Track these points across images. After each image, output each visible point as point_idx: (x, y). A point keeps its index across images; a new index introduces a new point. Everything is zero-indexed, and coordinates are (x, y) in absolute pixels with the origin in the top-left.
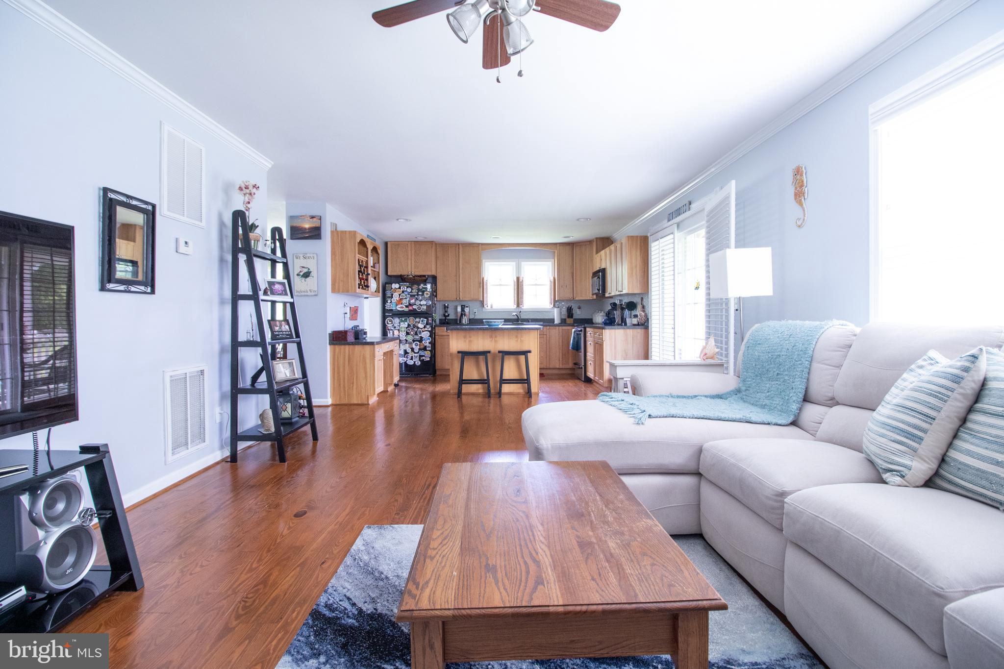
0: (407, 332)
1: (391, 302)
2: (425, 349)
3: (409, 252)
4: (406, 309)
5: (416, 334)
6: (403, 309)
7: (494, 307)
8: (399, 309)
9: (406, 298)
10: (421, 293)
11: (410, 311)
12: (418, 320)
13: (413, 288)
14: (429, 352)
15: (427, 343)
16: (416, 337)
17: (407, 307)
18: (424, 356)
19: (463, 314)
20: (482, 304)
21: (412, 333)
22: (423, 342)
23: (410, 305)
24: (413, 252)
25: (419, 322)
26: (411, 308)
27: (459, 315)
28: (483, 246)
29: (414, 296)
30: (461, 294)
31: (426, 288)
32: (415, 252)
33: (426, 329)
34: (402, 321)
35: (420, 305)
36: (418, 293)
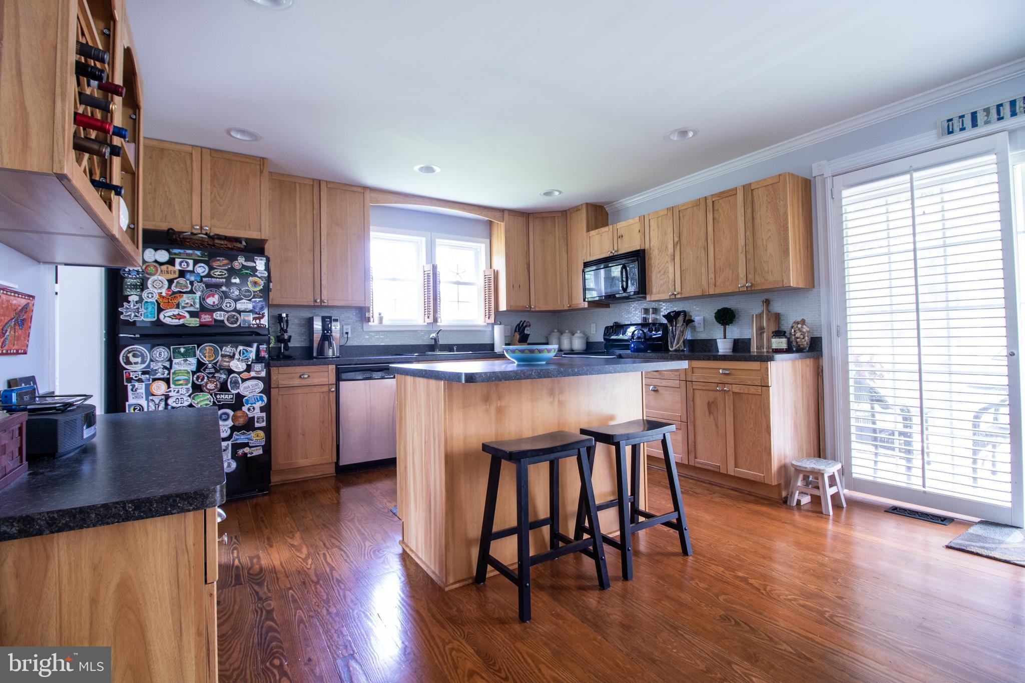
0: (193, 383)
1: (141, 300)
2: (249, 425)
3: (196, 173)
4: (194, 322)
5: (224, 388)
6: (181, 321)
7: (385, 322)
8: (168, 321)
9: (191, 292)
10: (237, 281)
11: (202, 325)
12: (228, 350)
13: (215, 264)
14: (261, 434)
15: (254, 410)
16: (225, 397)
17: (193, 314)
18: (246, 445)
19: (326, 337)
20: (363, 313)
21: (211, 386)
22: (245, 409)
23: (204, 309)
24: (207, 175)
25: (232, 357)
26: (206, 318)
27: (317, 337)
28: (373, 195)
29: (218, 286)
30: (324, 292)
31: (254, 269)
32: (214, 177)
33: (253, 374)
34: (177, 353)
35: (235, 310)
36: (228, 279)
